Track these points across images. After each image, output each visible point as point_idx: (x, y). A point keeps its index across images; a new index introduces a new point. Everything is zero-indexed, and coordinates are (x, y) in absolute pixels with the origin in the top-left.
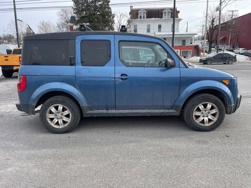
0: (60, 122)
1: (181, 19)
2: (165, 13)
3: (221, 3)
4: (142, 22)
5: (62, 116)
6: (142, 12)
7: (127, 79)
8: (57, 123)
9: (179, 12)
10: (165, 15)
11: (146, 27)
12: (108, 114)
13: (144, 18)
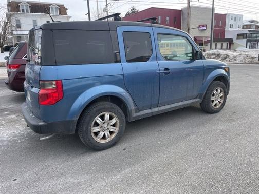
0: (107, 133)
1: (71, 17)
2: (52, 8)
3: (107, 4)
4: (25, 16)
5: (109, 127)
6: (24, 4)
7: (169, 73)
8: (104, 137)
9: (67, 9)
10: (53, 10)
11: (32, 22)
12: (152, 113)
13: (27, 11)
